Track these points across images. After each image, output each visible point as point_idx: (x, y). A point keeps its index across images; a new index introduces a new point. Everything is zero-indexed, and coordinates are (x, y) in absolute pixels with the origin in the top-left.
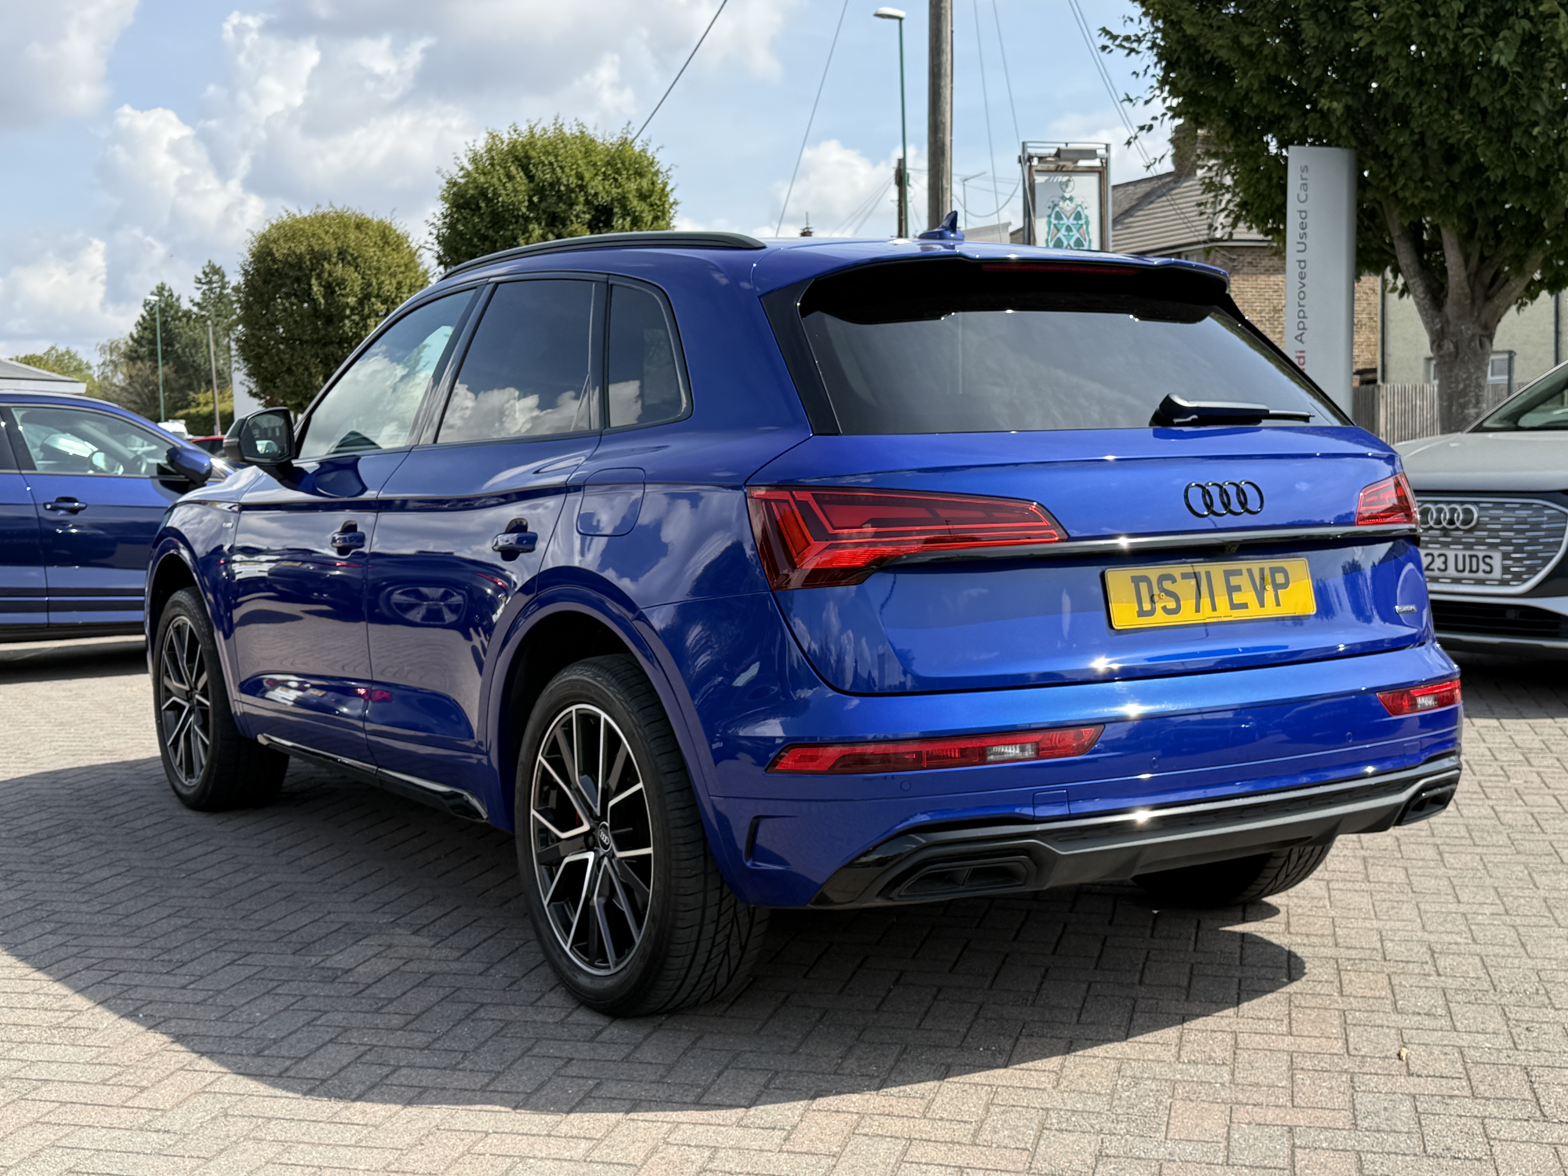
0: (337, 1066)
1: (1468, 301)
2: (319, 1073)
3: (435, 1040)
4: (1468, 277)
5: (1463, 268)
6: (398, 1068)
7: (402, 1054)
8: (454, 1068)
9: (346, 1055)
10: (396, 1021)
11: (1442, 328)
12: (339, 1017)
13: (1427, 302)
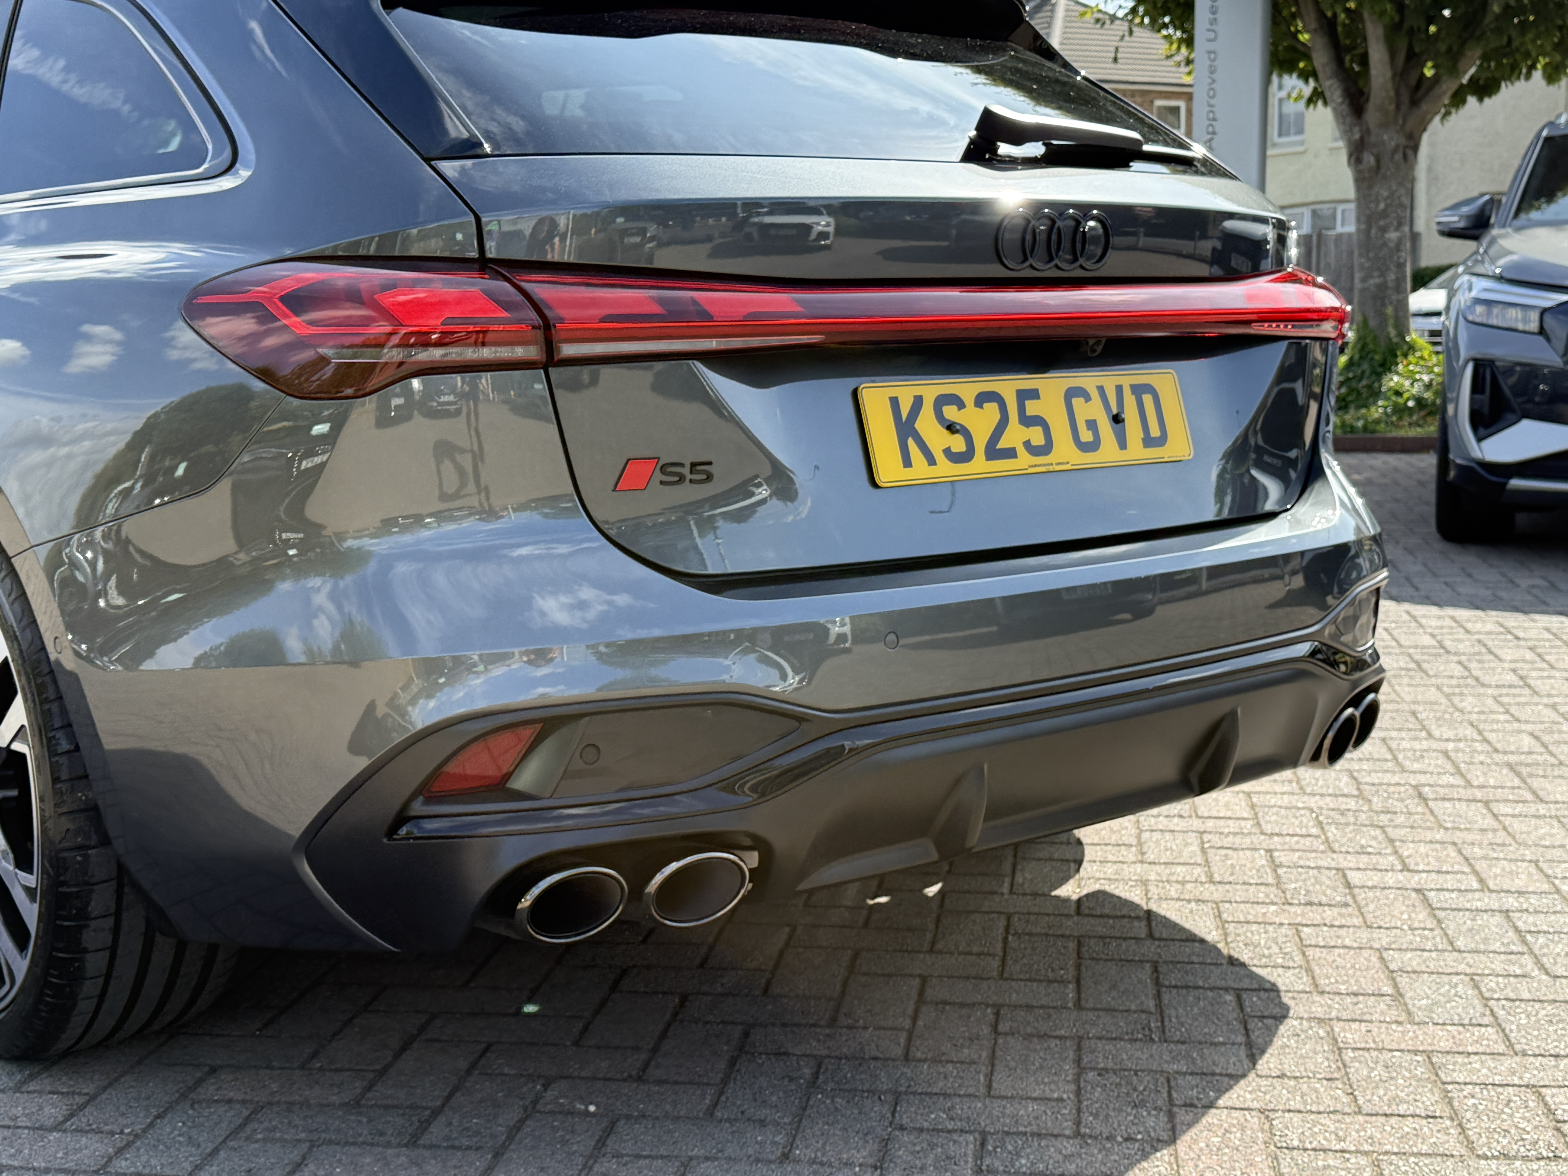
1: (1392, 107)
4: (1394, 76)
5: (1387, 66)
11: (1362, 139)
13: (1345, 108)
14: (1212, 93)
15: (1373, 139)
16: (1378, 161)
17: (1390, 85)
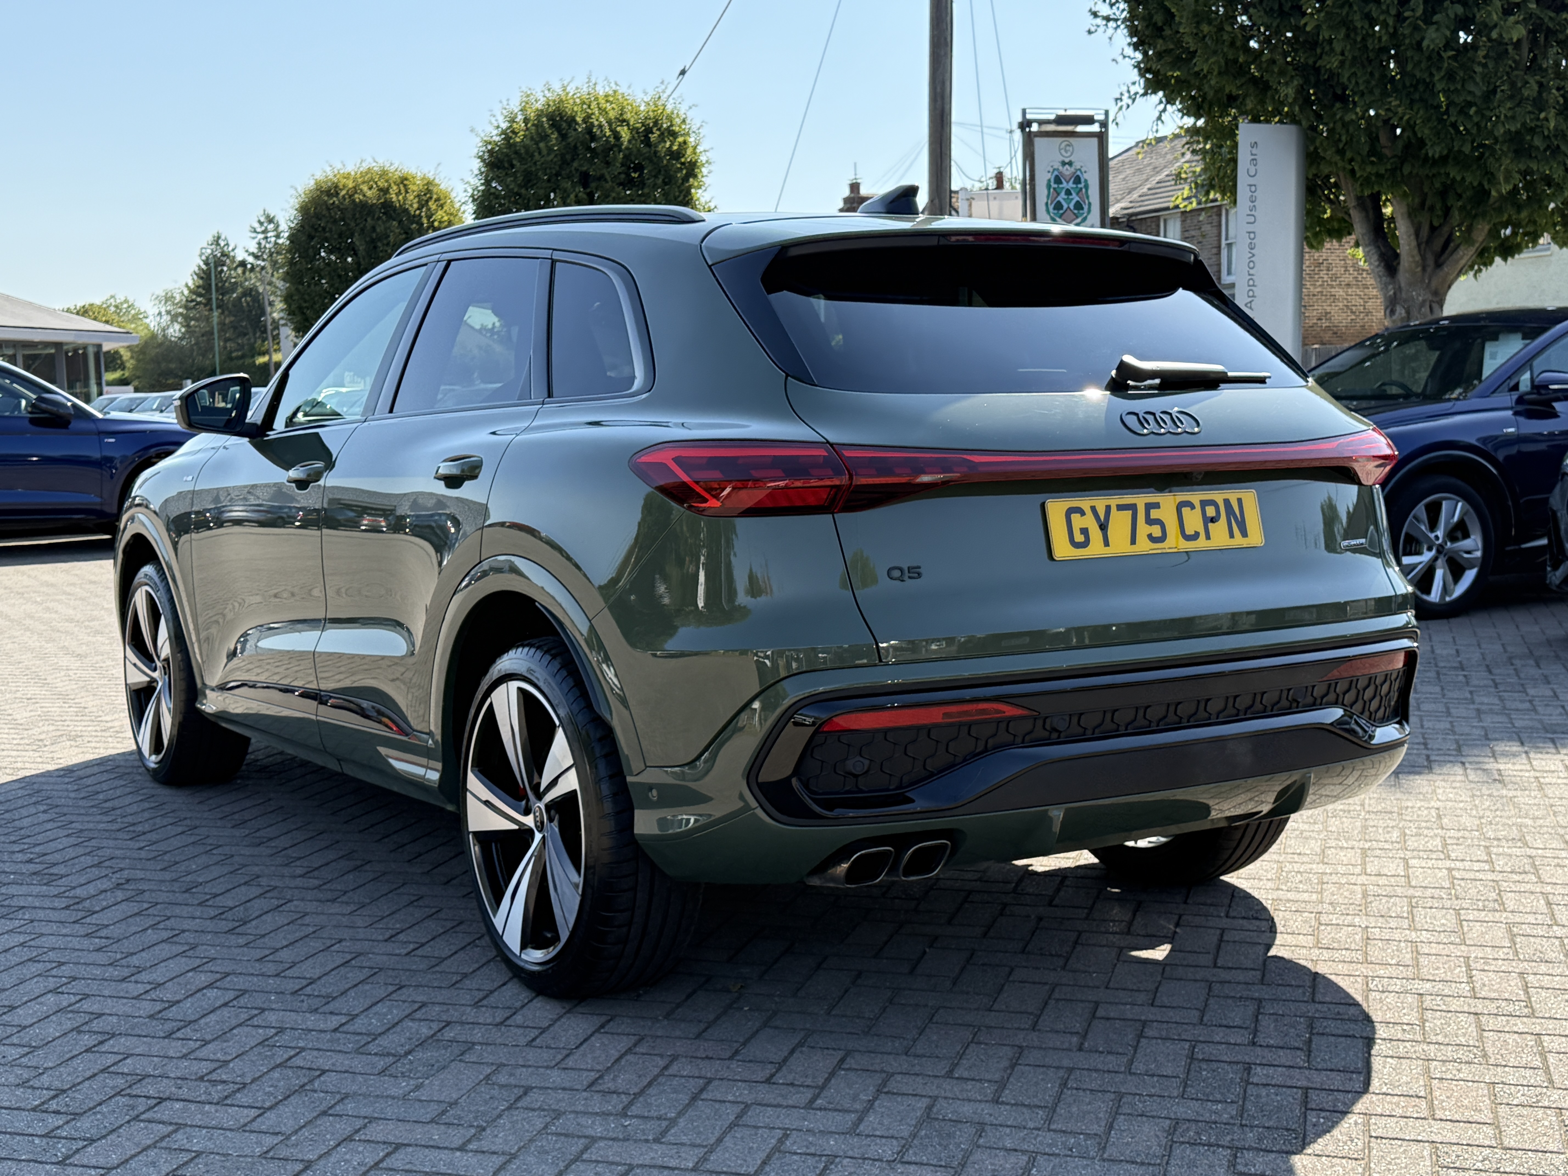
0: (244, 899)
1: (1419, 269)
2: (230, 904)
3: (325, 884)
4: (1419, 245)
5: (1413, 237)
6: (290, 901)
7: (296, 891)
8: (334, 901)
9: (255, 891)
10: (299, 871)
11: (1395, 293)
12: (256, 869)
13: (1381, 270)
14: (1251, 265)
15: (1404, 295)
16: (1408, 312)
17: (1416, 252)
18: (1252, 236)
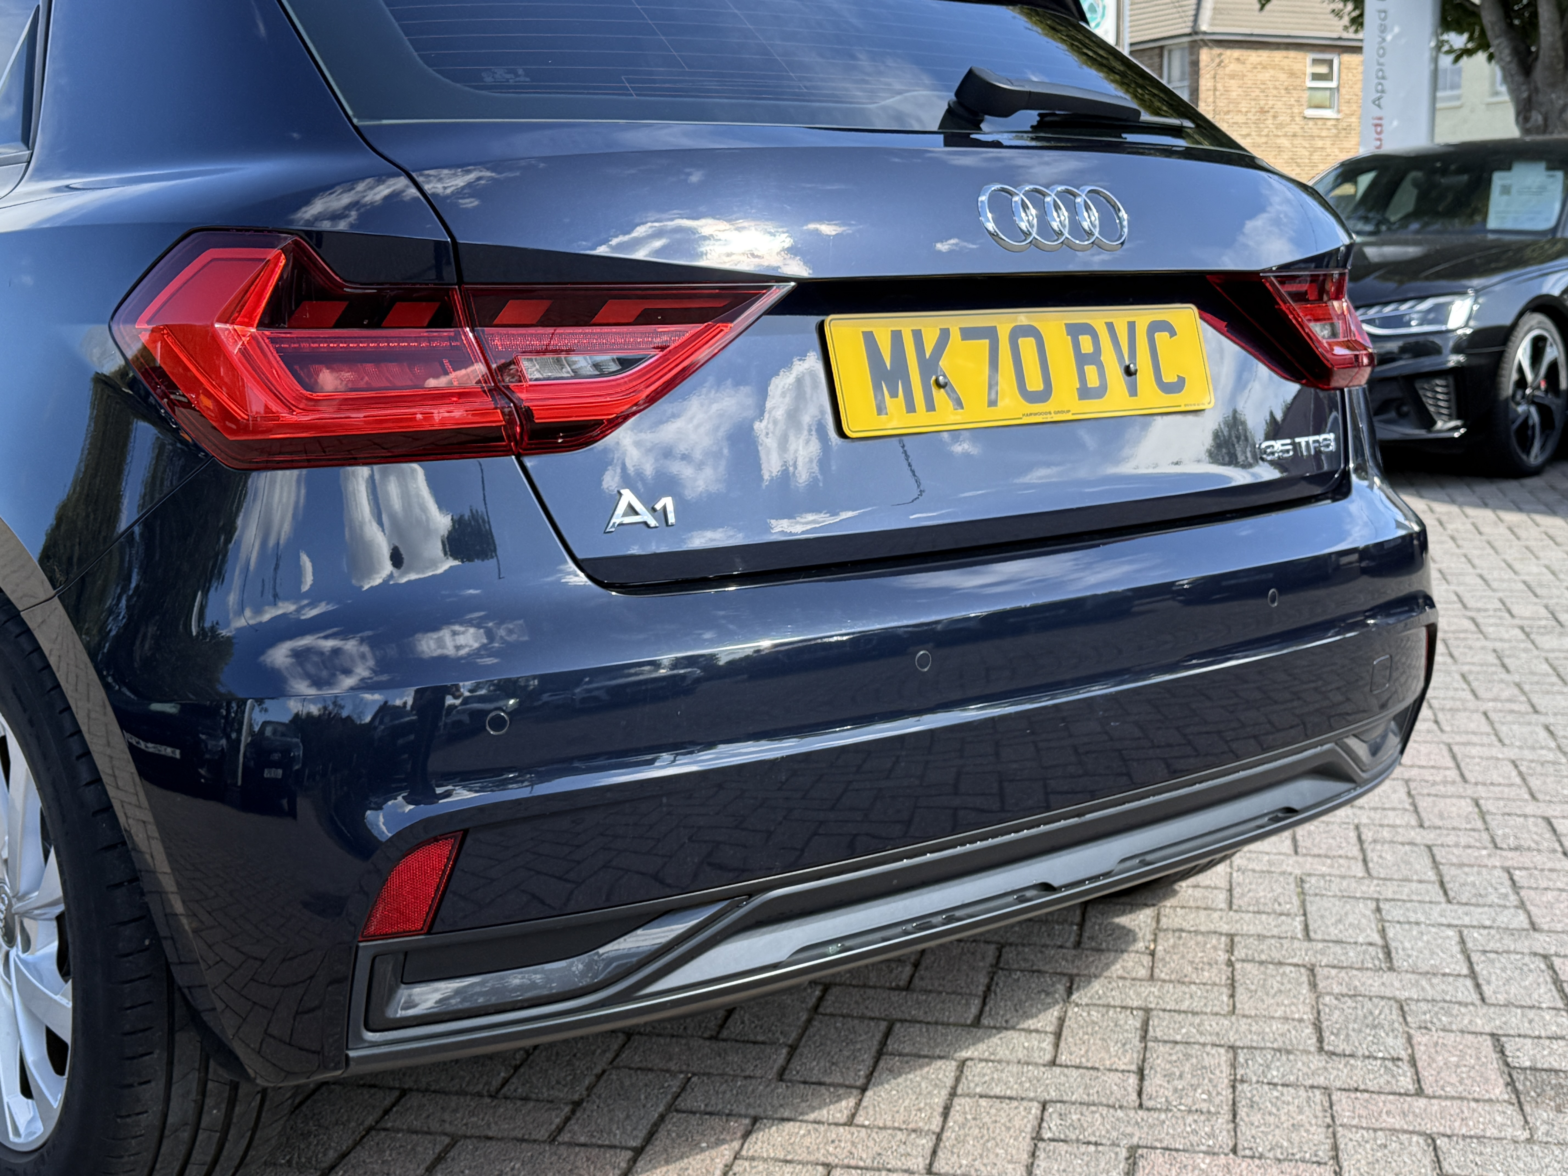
5: (1558, 26)
11: (1530, 98)
13: (1514, 67)
14: (1381, 52)
15: (1541, 98)
16: (1546, 119)
17: (1559, 45)
18: (1383, 15)
